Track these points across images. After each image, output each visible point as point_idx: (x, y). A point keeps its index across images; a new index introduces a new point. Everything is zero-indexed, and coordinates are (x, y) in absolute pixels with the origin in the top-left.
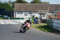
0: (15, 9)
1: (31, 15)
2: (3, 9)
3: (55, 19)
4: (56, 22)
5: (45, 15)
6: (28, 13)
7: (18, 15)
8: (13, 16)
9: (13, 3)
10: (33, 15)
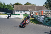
0: (14, 9)
2: (7, 9)
5: (33, 12)
7: (16, 13)
8: (13, 13)
9: (13, 5)
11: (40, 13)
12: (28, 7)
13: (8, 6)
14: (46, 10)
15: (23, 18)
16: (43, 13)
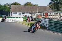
0: (11, 10)
1: (24, 14)
2: (2, 10)
3: (43, 18)
4: (44, 20)
6: (22, 13)
7: (13, 15)
8: (10, 15)
9: (10, 5)
10: (25, 14)
11: (43, 15)
12: (28, 8)
13: (4, 6)
14: (51, 11)
15: (23, 21)
16: (48, 15)
